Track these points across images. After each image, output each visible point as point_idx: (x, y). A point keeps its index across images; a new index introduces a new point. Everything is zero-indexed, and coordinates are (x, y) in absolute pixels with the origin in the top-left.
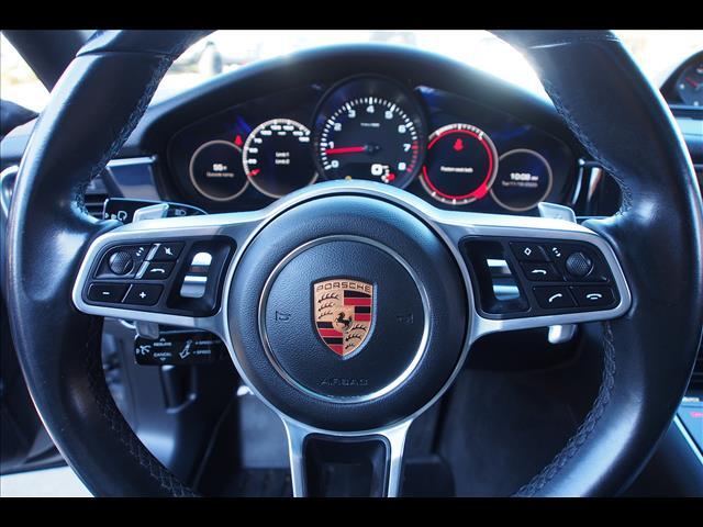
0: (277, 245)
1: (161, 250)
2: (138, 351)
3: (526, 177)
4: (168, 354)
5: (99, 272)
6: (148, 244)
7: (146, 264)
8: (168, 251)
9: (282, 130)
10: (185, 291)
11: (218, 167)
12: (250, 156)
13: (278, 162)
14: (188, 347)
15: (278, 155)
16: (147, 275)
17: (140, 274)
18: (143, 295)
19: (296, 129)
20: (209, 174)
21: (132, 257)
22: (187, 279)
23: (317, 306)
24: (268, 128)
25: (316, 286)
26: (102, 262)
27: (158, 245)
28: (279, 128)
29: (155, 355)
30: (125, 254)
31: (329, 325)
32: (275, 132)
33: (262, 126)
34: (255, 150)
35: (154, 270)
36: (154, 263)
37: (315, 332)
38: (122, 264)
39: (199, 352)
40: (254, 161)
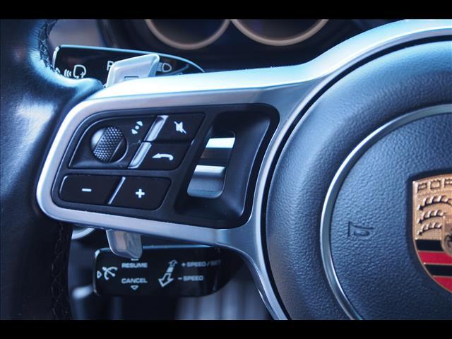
0: (354, 118)
1: (169, 126)
2: (99, 275)
4: (142, 281)
5: (77, 159)
6: (149, 116)
7: (146, 147)
8: (179, 127)
10: (194, 188)
14: (170, 270)
16: (148, 162)
17: (137, 162)
18: (140, 193)
21: (126, 136)
22: (200, 169)
23: (418, 216)
25: (416, 184)
26: (81, 143)
27: (165, 117)
29: (124, 281)
30: (114, 132)
31: (435, 245)
35: (158, 156)
36: (158, 145)
37: (413, 255)
38: (110, 145)
39: (186, 278)
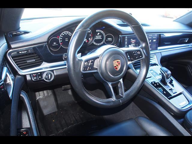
3: (110, 39)
9: (66, 34)
11: (55, 43)
12: (61, 40)
13: (66, 40)
15: (66, 39)
19: (69, 33)
20: (53, 45)
23: (114, 64)
24: (63, 34)
28: (65, 33)
31: (116, 66)
32: (65, 34)
33: (62, 33)
34: (61, 39)
36: (91, 63)
40: (61, 41)
